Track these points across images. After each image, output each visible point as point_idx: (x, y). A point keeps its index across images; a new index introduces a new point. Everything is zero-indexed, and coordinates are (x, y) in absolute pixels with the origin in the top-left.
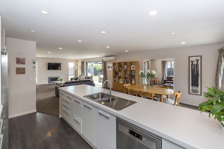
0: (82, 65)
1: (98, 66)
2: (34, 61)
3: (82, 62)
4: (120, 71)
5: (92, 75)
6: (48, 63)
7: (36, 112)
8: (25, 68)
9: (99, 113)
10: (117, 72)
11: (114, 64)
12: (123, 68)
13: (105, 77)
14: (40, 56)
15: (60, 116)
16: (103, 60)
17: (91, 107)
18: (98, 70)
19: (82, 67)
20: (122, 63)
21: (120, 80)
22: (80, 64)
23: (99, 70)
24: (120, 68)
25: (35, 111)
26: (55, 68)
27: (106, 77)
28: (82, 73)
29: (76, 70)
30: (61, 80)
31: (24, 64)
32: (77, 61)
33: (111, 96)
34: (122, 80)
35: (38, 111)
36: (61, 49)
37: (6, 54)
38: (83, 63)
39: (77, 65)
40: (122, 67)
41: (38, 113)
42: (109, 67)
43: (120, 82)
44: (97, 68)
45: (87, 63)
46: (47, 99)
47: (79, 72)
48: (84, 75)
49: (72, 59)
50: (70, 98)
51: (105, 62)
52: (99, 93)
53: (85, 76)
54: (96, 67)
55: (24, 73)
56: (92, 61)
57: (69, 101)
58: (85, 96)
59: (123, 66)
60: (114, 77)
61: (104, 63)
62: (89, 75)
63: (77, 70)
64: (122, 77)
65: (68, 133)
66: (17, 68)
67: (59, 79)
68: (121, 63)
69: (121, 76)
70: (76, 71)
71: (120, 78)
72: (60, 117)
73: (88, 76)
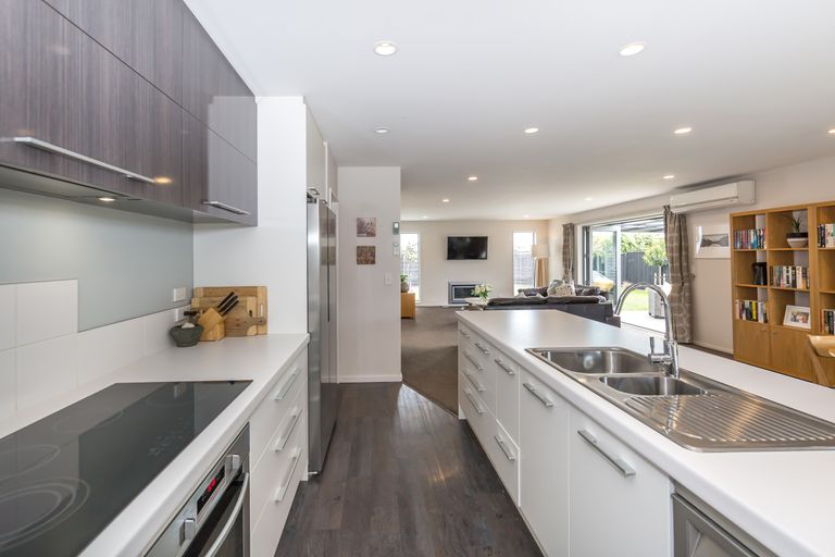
0: (566, 241)
1: (649, 244)
2: (396, 226)
3: (565, 226)
4: (787, 258)
5: (612, 282)
6: (449, 238)
7: (401, 383)
8: (374, 248)
9: (579, 432)
10: (763, 265)
11: (743, 222)
12: (813, 239)
13: (681, 289)
14: (425, 218)
15: (461, 416)
16: (667, 208)
17: (550, 397)
18: (651, 264)
19: (565, 247)
20: (803, 209)
21: (790, 310)
22: (556, 237)
23: (658, 263)
24: (789, 240)
25: (398, 377)
26: (472, 254)
27: (691, 290)
28: (566, 272)
29: (540, 261)
30: (485, 294)
31: (372, 234)
32: (546, 223)
33: (670, 370)
34: (807, 310)
35: (405, 381)
36: (475, 178)
37: (316, 202)
38: (569, 230)
39: (546, 241)
40: (805, 235)
41: (404, 386)
42: (706, 243)
43: (788, 322)
44: (647, 252)
45: (586, 229)
46: (434, 352)
47: (556, 270)
48: (575, 277)
49: (526, 217)
50: (484, 351)
51: (682, 218)
52: (610, 349)
53: (580, 283)
54: (642, 247)
55: (373, 262)
56: (612, 217)
57: (481, 364)
58: (534, 350)
59: (811, 227)
60: (746, 293)
61: (679, 225)
62: (600, 281)
63: (547, 260)
64: (805, 293)
65: (474, 483)
66: (358, 247)
67: (477, 291)
68: (796, 215)
69: (800, 285)
70: (542, 267)
71: (788, 297)
72: (460, 418)
73: (591, 285)
